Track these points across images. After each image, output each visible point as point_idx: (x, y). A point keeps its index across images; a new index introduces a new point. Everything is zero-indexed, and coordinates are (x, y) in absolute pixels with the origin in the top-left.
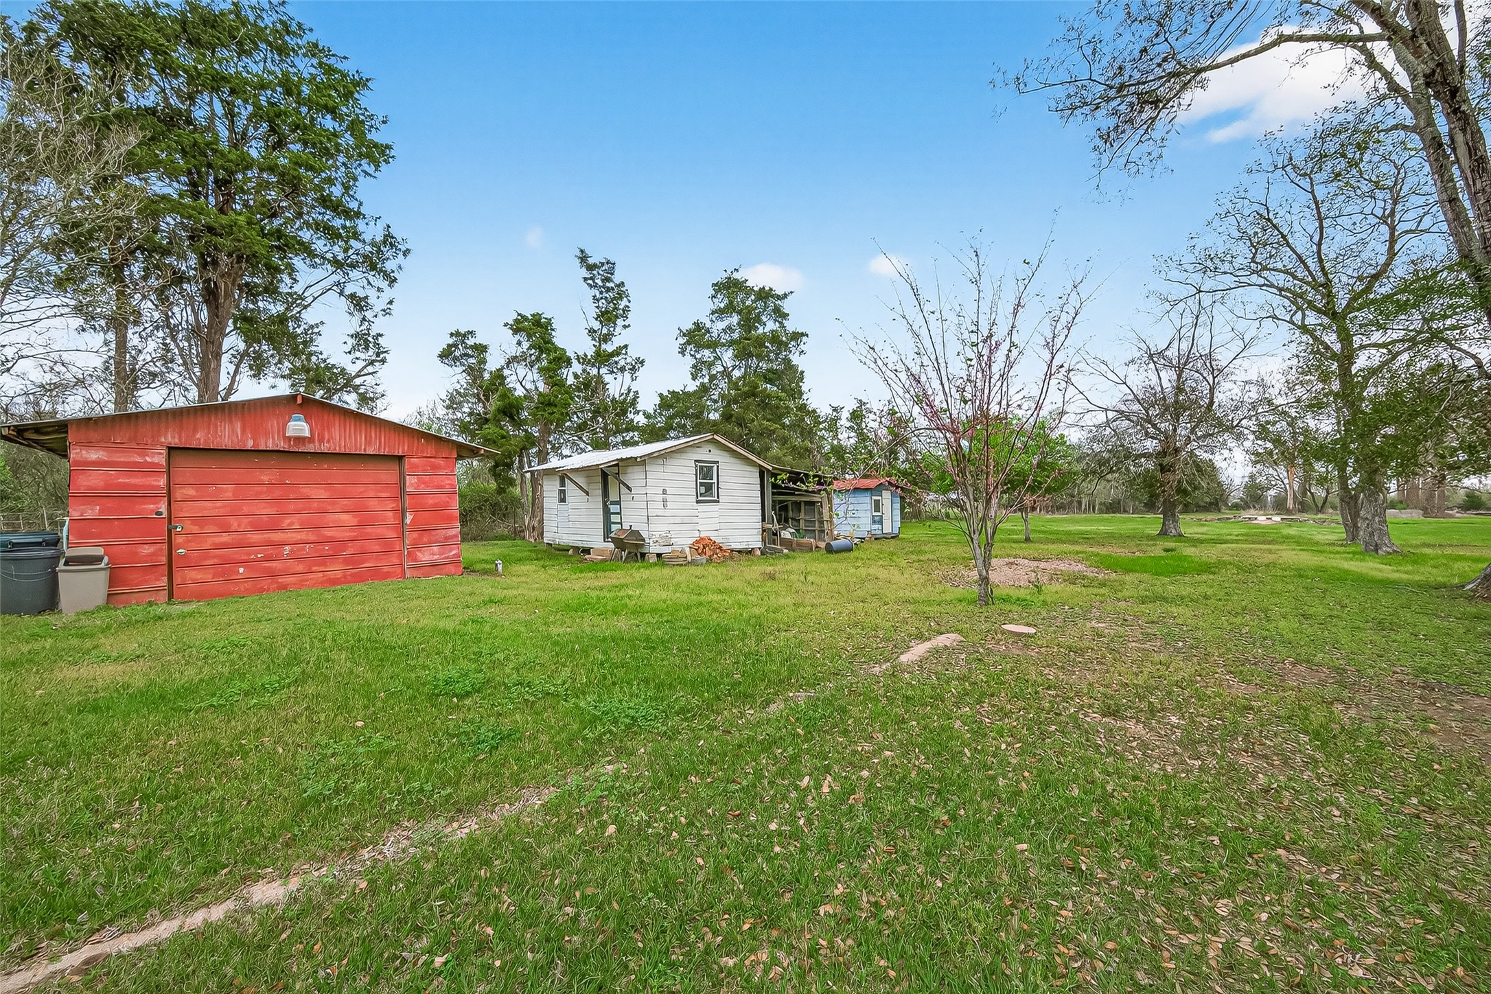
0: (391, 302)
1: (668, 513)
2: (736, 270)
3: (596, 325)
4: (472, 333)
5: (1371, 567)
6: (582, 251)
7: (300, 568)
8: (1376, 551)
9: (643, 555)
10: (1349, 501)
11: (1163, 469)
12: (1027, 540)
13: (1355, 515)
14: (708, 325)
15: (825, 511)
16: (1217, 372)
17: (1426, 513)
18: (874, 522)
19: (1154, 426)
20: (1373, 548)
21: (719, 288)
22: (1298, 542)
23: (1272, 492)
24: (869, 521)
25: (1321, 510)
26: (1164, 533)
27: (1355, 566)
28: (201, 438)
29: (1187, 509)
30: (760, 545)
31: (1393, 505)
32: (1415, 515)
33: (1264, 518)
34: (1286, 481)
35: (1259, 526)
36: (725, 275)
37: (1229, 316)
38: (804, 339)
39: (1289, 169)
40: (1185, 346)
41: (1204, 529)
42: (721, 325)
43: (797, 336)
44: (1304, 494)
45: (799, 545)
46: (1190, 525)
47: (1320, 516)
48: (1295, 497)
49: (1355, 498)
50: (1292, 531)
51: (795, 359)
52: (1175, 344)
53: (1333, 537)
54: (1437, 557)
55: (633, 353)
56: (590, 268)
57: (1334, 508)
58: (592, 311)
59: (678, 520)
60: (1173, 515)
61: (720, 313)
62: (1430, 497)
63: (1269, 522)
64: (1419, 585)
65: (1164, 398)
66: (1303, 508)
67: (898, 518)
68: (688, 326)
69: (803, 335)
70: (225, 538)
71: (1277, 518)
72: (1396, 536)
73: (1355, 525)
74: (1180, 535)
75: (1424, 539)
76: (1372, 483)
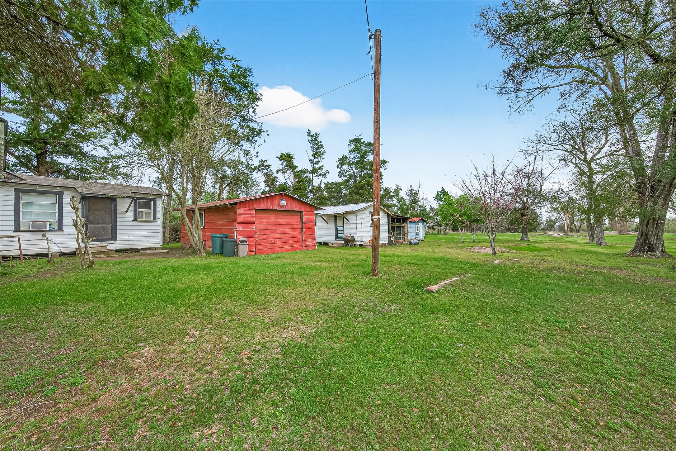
0: (257, 153)
1: (362, 230)
2: (360, 135)
3: (312, 158)
4: (267, 161)
5: (599, 249)
6: (309, 130)
7: (281, 246)
8: (600, 245)
9: (355, 245)
10: (591, 228)
11: (523, 215)
12: (474, 241)
13: (593, 233)
14: (348, 156)
15: (406, 230)
16: (543, 179)
17: (620, 232)
18: (417, 234)
19: (520, 199)
20: (599, 244)
21: (351, 142)
22: (572, 242)
23: (558, 224)
24: (415, 234)
25: (578, 231)
26: (522, 239)
27: (593, 249)
28: (262, 206)
29: (531, 231)
30: (387, 242)
31: (607, 229)
32: (615, 233)
33: (557, 234)
34: (564, 219)
35: (555, 237)
36: (355, 137)
37: (548, 158)
38: (387, 163)
39: (572, 111)
40: (531, 168)
41: (535, 239)
42: (352, 156)
43: (384, 162)
44: (571, 225)
45: (397, 242)
46: (532, 237)
47: (578, 234)
48: (568, 226)
49: (593, 227)
50: (569, 239)
51: (382, 170)
52: (527, 168)
53: (585, 241)
54: (619, 247)
55: (325, 169)
56: (312, 136)
57: (583, 230)
58: (311, 153)
59: (365, 233)
60: (526, 233)
61: (351, 151)
62: (622, 226)
63: (559, 236)
64: (613, 254)
65: (523, 188)
66: (571, 230)
67: (424, 233)
68: (340, 157)
69: (386, 162)
70: (265, 236)
71: (562, 234)
72: (607, 240)
73: (593, 236)
74: (529, 240)
75: (618, 242)
76: (599, 221)
